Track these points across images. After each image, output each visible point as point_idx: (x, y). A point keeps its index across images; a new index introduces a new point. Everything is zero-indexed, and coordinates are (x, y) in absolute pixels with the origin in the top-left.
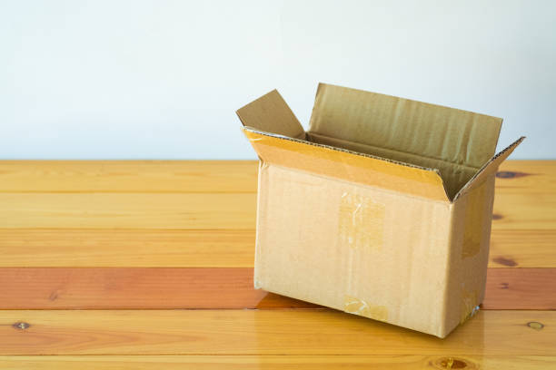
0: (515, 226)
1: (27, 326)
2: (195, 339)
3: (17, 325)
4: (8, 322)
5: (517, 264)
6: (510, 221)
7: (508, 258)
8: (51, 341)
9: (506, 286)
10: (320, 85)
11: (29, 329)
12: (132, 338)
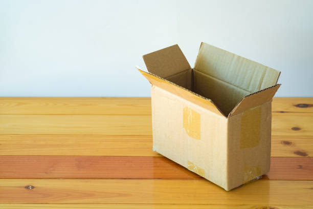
0: (308, 134)
1: (33, 187)
2: (125, 195)
3: (27, 187)
4: (22, 185)
5: (307, 155)
6: (305, 131)
7: (302, 152)
8: (46, 196)
9: (301, 167)
10: (202, 43)
11: (34, 190)
12: (90, 195)
